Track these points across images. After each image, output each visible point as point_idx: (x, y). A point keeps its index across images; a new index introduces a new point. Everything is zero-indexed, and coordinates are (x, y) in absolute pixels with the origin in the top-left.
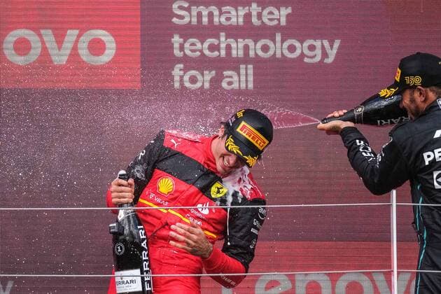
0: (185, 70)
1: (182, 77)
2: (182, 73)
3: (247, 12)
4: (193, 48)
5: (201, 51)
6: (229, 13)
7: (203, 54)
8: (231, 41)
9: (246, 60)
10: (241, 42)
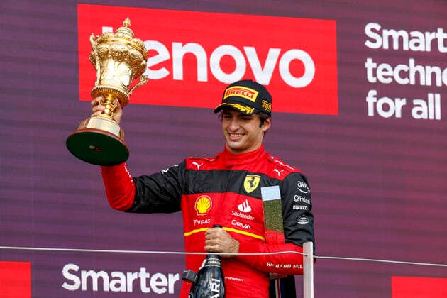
0: (378, 97)
1: (375, 104)
2: (375, 100)
3: (434, 38)
4: (385, 73)
5: (393, 77)
6: (417, 38)
7: (394, 81)
8: (420, 68)
9: (433, 88)
10: (429, 69)
